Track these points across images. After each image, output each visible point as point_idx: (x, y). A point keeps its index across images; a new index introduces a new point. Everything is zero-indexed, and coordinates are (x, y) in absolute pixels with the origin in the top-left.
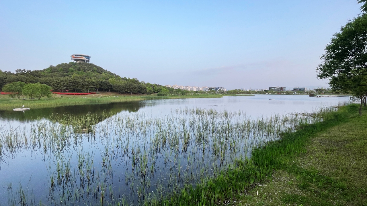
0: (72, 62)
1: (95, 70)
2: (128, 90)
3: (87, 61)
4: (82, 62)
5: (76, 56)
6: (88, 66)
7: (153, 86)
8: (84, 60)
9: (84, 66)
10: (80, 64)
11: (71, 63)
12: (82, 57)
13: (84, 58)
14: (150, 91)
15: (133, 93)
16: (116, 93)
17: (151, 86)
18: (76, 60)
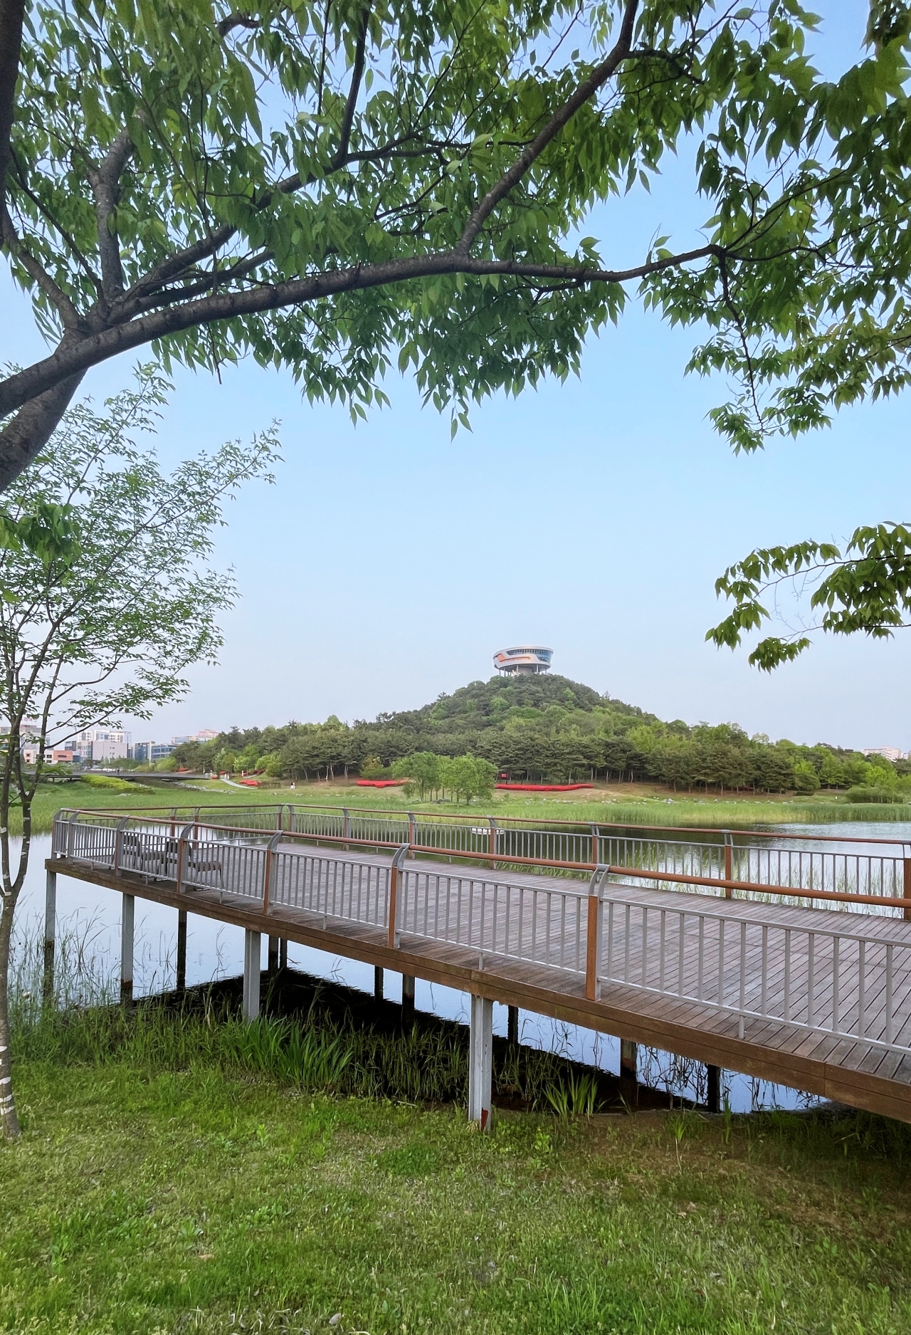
0: (497, 677)
1: (568, 700)
2: (705, 774)
3: (541, 668)
5: (510, 653)
6: (546, 686)
7: (816, 756)
8: (531, 667)
9: (534, 688)
10: (520, 680)
11: (495, 680)
12: (527, 655)
13: (533, 659)
14: (805, 779)
15: (728, 788)
16: (658, 787)
17: (806, 753)
18: (509, 669)
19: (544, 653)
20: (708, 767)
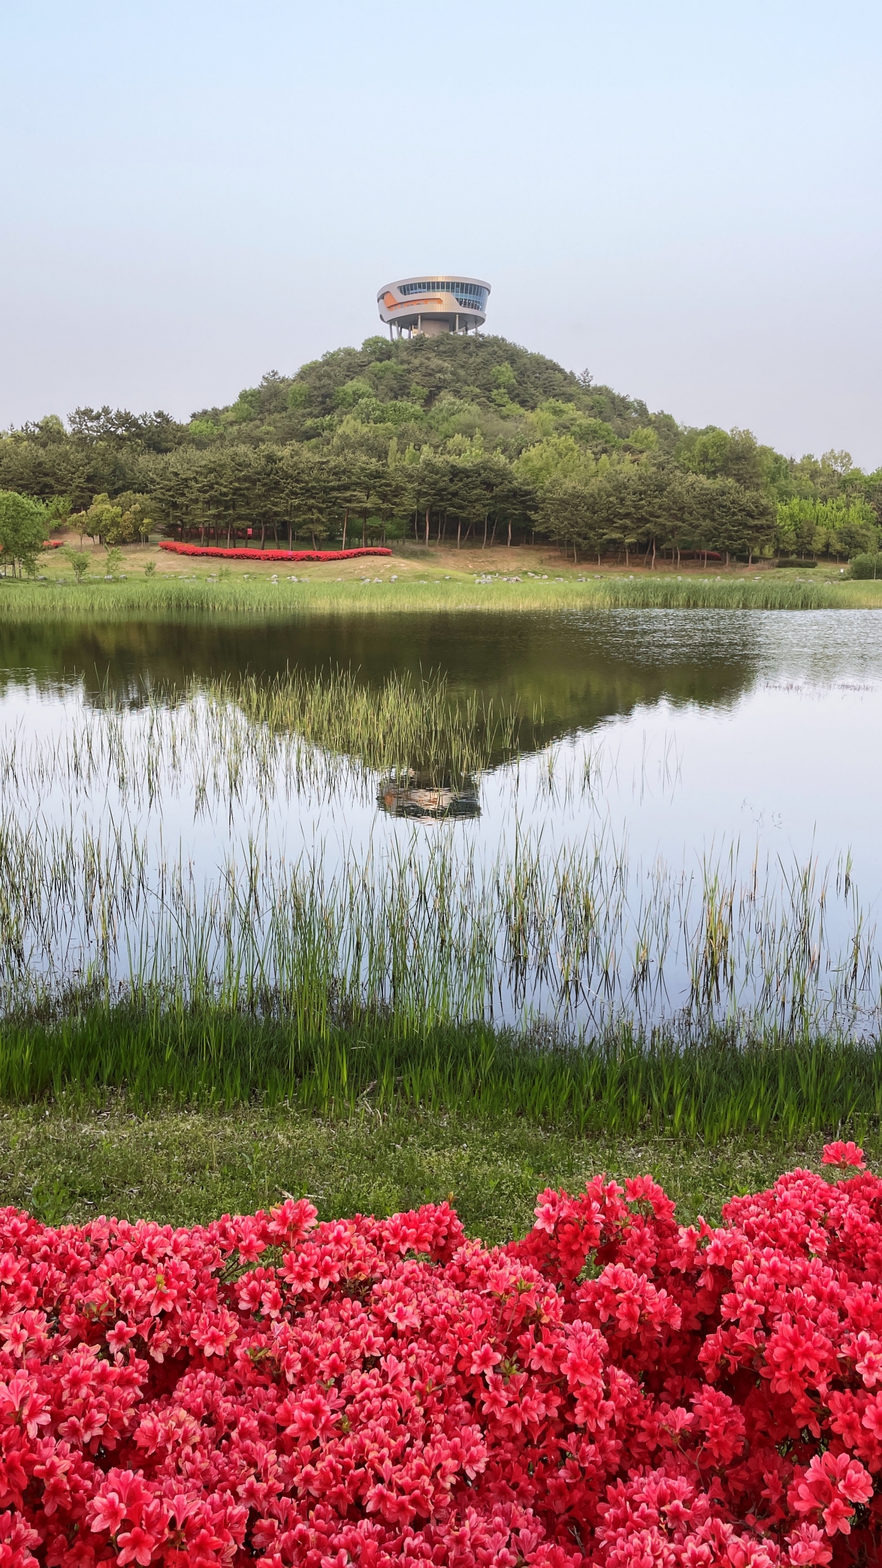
1: (498, 387)
2: (624, 529)
3: (466, 321)
4: (431, 332)
5: (406, 289)
6: (462, 357)
8: (446, 319)
9: (435, 362)
10: (418, 346)
12: (438, 294)
13: (446, 303)
16: (545, 555)
18: (406, 322)
19: (472, 292)
20: (627, 515)
